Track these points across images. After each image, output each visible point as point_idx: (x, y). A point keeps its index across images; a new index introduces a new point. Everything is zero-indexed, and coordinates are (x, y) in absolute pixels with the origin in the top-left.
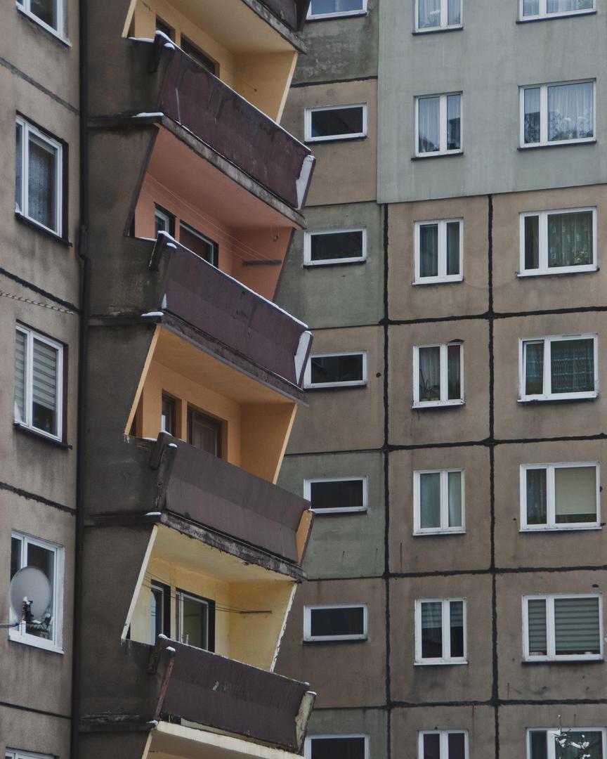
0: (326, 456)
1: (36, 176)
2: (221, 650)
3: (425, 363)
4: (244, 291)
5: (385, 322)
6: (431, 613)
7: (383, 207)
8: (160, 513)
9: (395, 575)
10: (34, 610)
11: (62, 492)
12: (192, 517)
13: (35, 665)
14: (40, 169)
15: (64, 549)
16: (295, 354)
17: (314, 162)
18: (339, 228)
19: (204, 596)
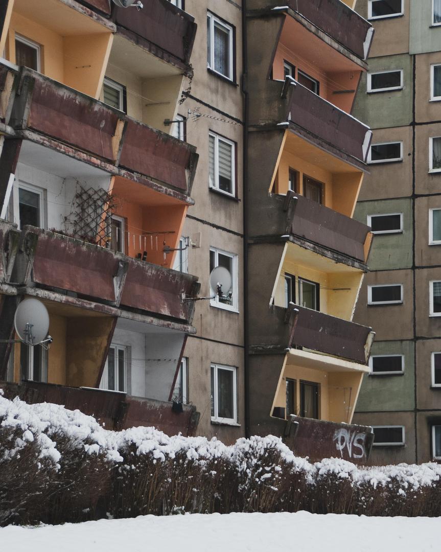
0: (379, 202)
1: (218, 46)
2: (323, 310)
3: (436, 147)
4: (334, 109)
5: (414, 124)
6: (438, 288)
7: (413, 56)
8: (289, 236)
9: (418, 268)
10: (223, 290)
11: (236, 225)
12: (307, 237)
13: (224, 318)
14: (220, 42)
15: (237, 256)
16: (363, 144)
17: (374, 32)
18: (387, 70)
19: (313, 281)
